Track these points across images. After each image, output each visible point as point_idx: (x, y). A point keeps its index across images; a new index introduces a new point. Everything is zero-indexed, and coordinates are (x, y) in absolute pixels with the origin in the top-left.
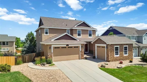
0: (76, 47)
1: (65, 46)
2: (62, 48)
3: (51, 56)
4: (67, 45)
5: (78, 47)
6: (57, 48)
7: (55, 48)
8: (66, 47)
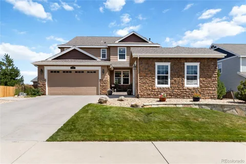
0: (91, 72)
1: (69, 68)
2: (64, 72)
3: (43, 85)
4: (73, 67)
5: (95, 72)
6: (55, 72)
7: (52, 72)
8: (70, 72)
